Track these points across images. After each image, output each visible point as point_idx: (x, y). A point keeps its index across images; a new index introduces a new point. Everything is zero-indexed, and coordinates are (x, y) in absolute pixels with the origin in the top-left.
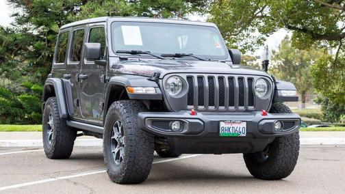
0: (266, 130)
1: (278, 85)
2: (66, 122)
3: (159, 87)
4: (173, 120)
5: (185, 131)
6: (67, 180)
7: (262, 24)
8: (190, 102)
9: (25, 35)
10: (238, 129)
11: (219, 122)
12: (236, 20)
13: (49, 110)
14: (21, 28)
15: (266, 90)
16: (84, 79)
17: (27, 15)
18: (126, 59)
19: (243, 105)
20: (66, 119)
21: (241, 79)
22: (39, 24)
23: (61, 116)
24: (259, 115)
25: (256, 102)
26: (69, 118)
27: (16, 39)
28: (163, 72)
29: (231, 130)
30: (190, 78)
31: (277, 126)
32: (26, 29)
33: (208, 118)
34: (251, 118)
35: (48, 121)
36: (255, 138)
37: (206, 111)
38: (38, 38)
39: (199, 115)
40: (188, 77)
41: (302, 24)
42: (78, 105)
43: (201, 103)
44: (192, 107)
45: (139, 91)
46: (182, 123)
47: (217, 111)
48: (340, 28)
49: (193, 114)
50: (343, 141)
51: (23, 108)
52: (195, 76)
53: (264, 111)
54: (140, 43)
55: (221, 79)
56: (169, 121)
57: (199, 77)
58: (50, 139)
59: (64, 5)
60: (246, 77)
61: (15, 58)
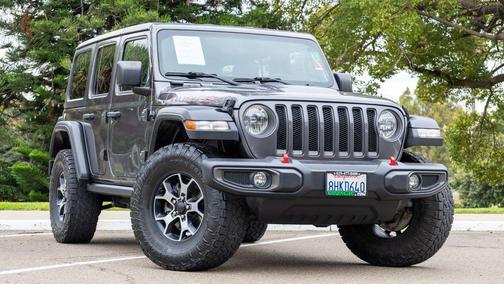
0: (397, 186)
1: (412, 122)
2: (86, 187)
3: (234, 121)
4: (257, 170)
5: (275, 186)
6: (90, 265)
7: (374, 63)
8: (281, 144)
9: (21, 76)
10: (354, 186)
11: (324, 175)
12: (336, 56)
13: (61, 169)
14: (14, 66)
15: (395, 129)
16: (115, 118)
17: (23, 47)
18: (181, 85)
19: (360, 151)
20: (86, 181)
21: (357, 111)
22: (43, 59)
23: (79, 177)
24: (385, 165)
25: (380, 145)
26: (91, 179)
27: (7, 83)
28: (240, 99)
29: (343, 186)
30: (280, 109)
31: (413, 182)
32: (22, 68)
33: (309, 168)
34: (372, 168)
35: (59, 186)
36: (379, 199)
37: (305, 158)
38: (40, 81)
39: (296, 163)
40: (277, 107)
41: (433, 63)
42: (106, 159)
43: (297, 146)
44: (284, 152)
45: (204, 126)
46: (269, 175)
47: (322, 159)
48: (490, 70)
49: (286, 161)
50: (501, 226)
51: (16, 185)
52: (289, 105)
53: (393, 158)
54: (202, 62)
55: (327, 110)
56: (249, 172)
57: (293, 107)
58: (62, 213)
59: (79, 31)
60: (364, 108)
61: (6, 112)
